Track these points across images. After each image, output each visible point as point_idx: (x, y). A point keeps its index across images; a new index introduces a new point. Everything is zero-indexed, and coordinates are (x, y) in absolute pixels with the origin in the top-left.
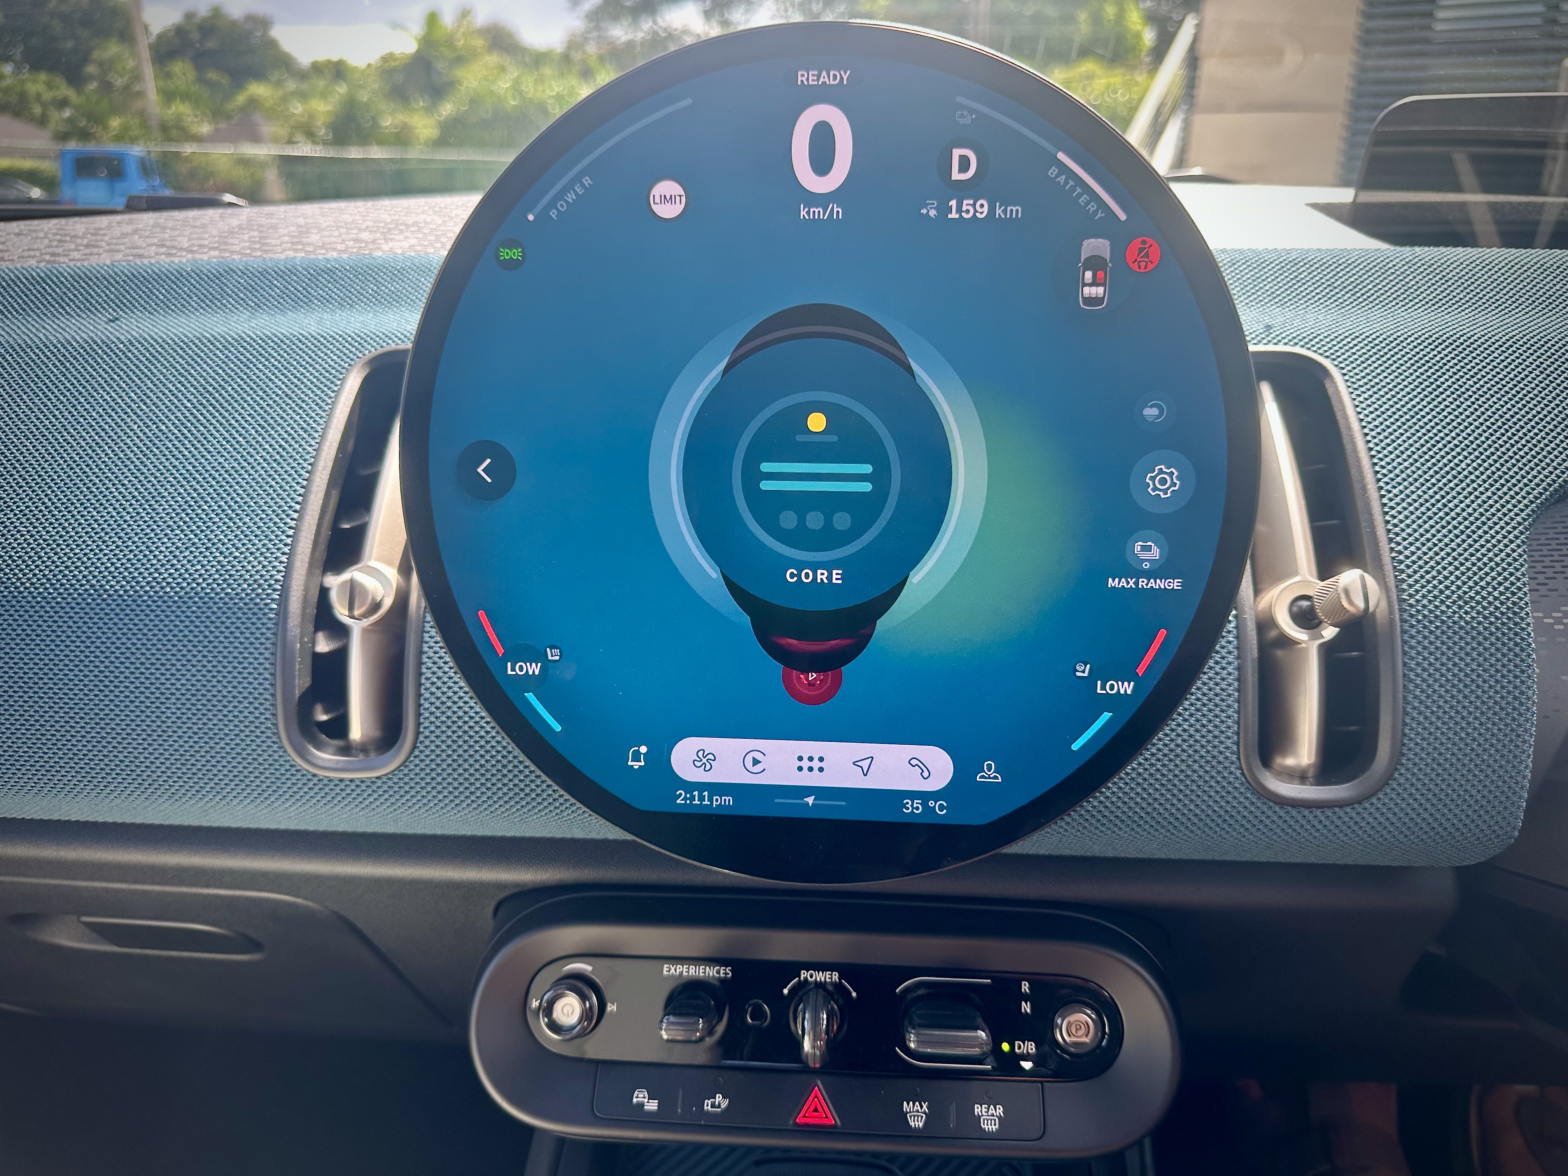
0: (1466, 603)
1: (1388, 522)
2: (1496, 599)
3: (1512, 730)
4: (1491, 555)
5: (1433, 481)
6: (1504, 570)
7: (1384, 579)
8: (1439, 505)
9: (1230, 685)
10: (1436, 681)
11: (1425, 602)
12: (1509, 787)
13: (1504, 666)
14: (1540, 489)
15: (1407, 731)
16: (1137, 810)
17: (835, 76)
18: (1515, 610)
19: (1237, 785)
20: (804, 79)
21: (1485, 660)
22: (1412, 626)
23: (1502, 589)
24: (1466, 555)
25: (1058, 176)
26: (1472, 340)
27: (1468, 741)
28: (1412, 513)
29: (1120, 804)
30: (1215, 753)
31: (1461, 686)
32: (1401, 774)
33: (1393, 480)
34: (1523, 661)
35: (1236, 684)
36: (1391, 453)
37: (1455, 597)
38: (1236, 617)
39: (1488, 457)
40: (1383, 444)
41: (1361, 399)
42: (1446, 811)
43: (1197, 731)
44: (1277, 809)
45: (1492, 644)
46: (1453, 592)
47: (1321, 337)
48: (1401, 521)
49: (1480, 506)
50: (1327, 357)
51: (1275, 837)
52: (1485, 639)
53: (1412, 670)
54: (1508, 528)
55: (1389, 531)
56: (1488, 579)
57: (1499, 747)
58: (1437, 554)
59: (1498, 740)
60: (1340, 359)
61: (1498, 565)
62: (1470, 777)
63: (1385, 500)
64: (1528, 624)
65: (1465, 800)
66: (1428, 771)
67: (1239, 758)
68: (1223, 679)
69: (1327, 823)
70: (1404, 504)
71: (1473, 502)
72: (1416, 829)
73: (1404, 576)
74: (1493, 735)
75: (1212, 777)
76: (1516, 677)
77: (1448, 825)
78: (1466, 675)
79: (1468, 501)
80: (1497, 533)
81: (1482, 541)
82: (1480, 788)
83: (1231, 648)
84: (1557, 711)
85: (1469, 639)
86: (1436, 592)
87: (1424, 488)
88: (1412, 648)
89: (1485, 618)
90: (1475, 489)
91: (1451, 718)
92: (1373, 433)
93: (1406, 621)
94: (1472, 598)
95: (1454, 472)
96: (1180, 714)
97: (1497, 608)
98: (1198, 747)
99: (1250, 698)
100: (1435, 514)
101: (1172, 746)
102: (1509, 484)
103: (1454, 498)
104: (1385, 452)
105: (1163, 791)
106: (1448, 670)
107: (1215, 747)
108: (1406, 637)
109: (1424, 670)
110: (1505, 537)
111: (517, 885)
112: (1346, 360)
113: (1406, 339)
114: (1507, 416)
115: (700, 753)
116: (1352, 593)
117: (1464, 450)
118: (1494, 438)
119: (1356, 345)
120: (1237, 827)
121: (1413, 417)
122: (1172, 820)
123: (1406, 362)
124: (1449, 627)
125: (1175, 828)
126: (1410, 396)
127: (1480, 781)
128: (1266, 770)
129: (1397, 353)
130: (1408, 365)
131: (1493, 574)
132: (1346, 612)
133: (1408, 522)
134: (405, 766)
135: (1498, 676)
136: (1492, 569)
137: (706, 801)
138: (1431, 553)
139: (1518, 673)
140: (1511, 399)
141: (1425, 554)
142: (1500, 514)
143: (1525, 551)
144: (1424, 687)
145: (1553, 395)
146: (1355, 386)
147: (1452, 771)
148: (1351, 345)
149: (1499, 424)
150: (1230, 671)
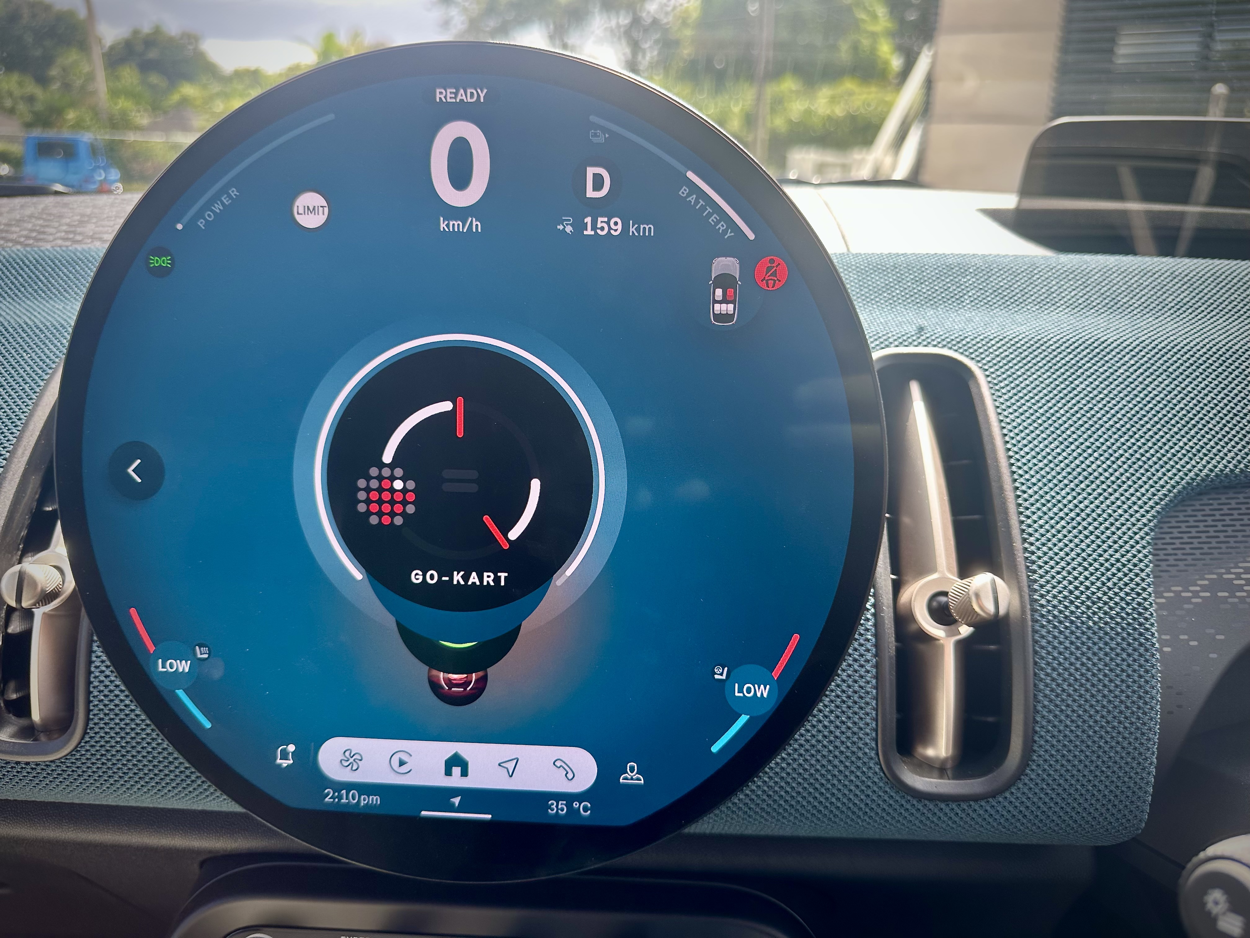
0: (1094, 603)
1: (1022, 522)
2: (1122, 599)
3: (1137, 728)
4: (1117, 555)
5: (1066, 482)
6: (1130, 570)
7: (1017, 579)
8: (1071, 506)
9: (868, 682)
10: (1064, 680)
11: (1055, 602)
12: (1136, 783)
13: (1129, 665)
14: (1164, 491)
15: (1038, 729)
16: (782, 802)
17: (472, 94)
18: (1141, 609)
19: (876, 780)
20: (442, 97)
21: (1112, 659)
22: (1043, 626)
23: (1127, 589)
24: (1095, 556)
25: (689, 195)
26: (1104, 345)
27: (1096, 739)
28: (1045, 513)
29: (765, 797)
30: (855, 749)
31: (1088, 686)
32: (1033, 770)
33: (1028, 480)
34: (1147, 661)
35: (874, 681)
36: (1028, 453)
37: (1083, 597)
38: (874, 615)
39: (1118, 459)
40: (1020, 445)
41: (1001, 400)
42: (1075, 805)
43: (837, 727)
44: (915, 802)
45: (1118, 644)
46: (1082, 593)
47: (968, 340)
48: (1035, 522)
49: (1108, 506)
50: (973, 359)
51: (913, 827)
52: (1112, 639)
53: (1042, 669)
54: (1135, 529)
55: (1023, 531)
56: (1115, 580)
57: (1125, 744)
58: (1067, 554)
59: (1124, 738)
60: (984, 362)
61: (1124, 565)
62: (1098, 773)
63: (1020, 501)
64: (1152, 625)
65: (1094, 795)
66: (1058, 767)
67: (877, 754)
68: (861, 677)
69: (963, 815)
70: (1038, 505)
71: (1102, 503)
72: (1048, 822)
73: (1036, 576)
74: (1119, 733)
75: (852, 772)
76: (1140, 676)
77: (1078, 818)
78: (1094, 675)
79: (1097, 502)
80: (1124, 533)
81: (1110, 542)
82: (1107, 783)
83: (869, 645)
84: (1179, 706)
85: (1096, 639)
86: (1066, 593)
87: (1057, 489)
89: (1112, 618)
90: (1105, 490)
91: (1079, 716)
92: (1012, 434)
93: (1037, 621)
94: (1100, 599)
95: (1085, 473)
96: (820, 711)
97: (1123, 609)
98: (838, 743)
99: (888, 695)
100: (1067, 514)
101: (814, 742)
102: (1136, 486)
103: (1085, 498)
104: (1022, 453)
105: (806, 785)
106: (1077, 669)
107: (854, 743)
108: (1037, 637)
109: (1054, 669)
110: (1131, 538)
111: (210, 852)
112: (989, 362)
113: (1046, 342)
114: (1135, 419)
115: (347, 754)
116: (982, 595)
117: (1095, 451)
118: (1122, 440)
119: (1000, 348)
120: (877, 819)
121: (1049, 418)
122: (815, 812)
123: (1045, 365)
124: (1077, 628)
125: (819, 819)
126: (1047, 398)
127: (1107, 777)
128: (904, 762)
129: (1037, 356)
130: (1046, 368)
131: (1120, 575)
132: (978, 615)
133: (1041, 522)
134: (77, 751)
135: (1124, 676)
136: (1119, 570)
137: (354, 799)
138: (1062, 554)
139: (1142, 673)
140: (1139, 402)
141: (1056, 554)
142: (1126, 516)
143: (1149, 552)
144: (1054, 686)
145: (1178, 398)
146: (997, 387)
147: (1081, 767)
148: (995, 348)
149: (1128, 426)
150: (869, 668)
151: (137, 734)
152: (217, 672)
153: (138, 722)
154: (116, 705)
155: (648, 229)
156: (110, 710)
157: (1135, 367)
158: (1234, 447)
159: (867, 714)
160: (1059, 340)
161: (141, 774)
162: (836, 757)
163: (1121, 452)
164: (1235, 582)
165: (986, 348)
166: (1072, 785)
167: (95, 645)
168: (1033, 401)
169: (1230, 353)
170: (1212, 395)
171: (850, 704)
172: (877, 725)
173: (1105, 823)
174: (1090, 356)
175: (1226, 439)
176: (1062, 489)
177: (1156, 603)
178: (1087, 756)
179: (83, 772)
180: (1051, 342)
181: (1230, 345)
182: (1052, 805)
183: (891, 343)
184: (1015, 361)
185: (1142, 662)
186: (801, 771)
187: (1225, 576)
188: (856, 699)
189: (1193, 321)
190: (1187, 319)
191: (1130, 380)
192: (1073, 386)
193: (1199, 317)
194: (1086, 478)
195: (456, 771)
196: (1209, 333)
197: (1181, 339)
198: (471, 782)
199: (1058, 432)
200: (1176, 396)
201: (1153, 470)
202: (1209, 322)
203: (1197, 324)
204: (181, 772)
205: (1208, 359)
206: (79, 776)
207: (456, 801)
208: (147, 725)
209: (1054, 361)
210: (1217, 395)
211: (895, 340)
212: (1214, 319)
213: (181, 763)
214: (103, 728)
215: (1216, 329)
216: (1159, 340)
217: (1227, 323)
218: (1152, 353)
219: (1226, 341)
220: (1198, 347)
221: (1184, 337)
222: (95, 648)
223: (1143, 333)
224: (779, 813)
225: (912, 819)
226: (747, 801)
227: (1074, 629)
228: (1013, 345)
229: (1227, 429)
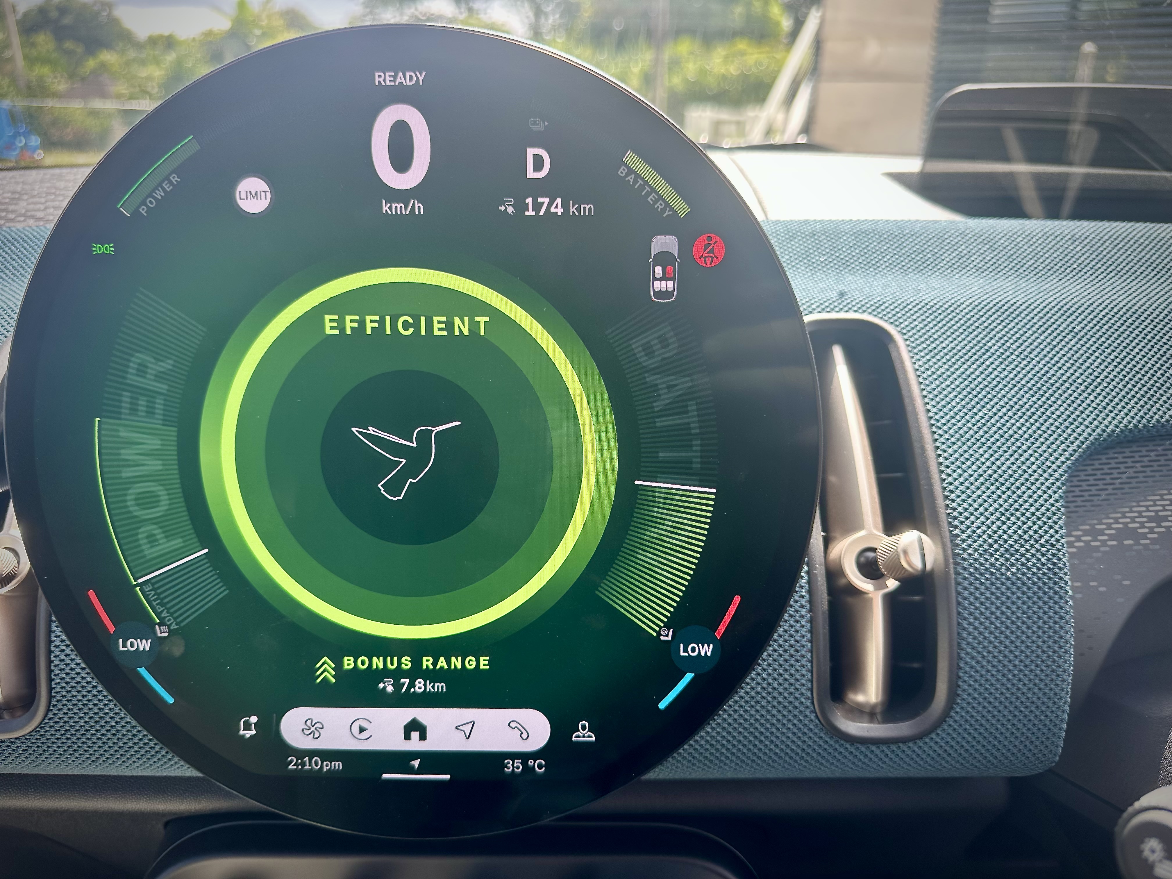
0: (1012, 555)
1: (944, 480)
2: (1038, 550)
3: (1053, 671)
4: (1033, 509)
5: (983, 440)
6: (1045, 523)
7: (941, 534)
8: (988, 463)
9: (803, 636)
10: (986, 628)
11: (976, 556)
12: (1051, 720)
13: (1045, 613)
14: (1074, 447)
15: (961, 674)
16: (724, 751)
17: (411, 77)
18: (1054, 561)
19: (812, 727)
20: (381, 80)
21: (1029, 607)
22: (965, 579)
23: (1042, 541)
24: (1012, 510)
25: (627, 175)
26: (1014, 307)
27: (1015, 682)
28: (965, 471)
29: (708, 746)
30: (792, 699)
32: (957, 712)
33: (948, 440)
34: (1061, 608)
35: (809, 635)
36: (946, 414)
37: (1002, 550)
38: (808, 572)
39: (1030, 417)
40: (939, 406)
41: (920, 363)
42: (996, 743)
43: (775, 679)
44: (848, 746)
45: (1034, 593)
46: (1001, 546)
48: (956, 479)
49: (1023, 463)
50: (892, 323)
51: (846, 769)
52: (1029, 588)
53: (965, 619)
54: (1048, 484)
55: (945, 488)
56: (1031, 532)
57: (1042, 686)
58: (986, 510)
59: (1041, 680)
60: (902, 326)
61: (1039, 519)
62: (1017, 713)
63: (941, 460)
64: (1066, 573)
65: (1013, 733)
66: (980, 709)
67: (813, 703)
68: (797, 631)
69: (893, 756)
70: (958, 463)
71: (1017, 459)
72: (971, 759)
73: (957, 532)
74: (1036, 675)
75: (789, 720)
76: (1055, 623)
77: (998, 754)
78: (1013, 622)
80: (1038, 488)
81: (1025, 497)
82: (1025, 722)
83: (803, 602)
84: (1090, 648)
85: (1014, 589)
86: (986, 546)
87: (975, 447)
88: (965, 599)
89: (1029, 569)
90: (1019, 448)
91: (999, 661)
92: (931, 396)
93: (959, 574)
94: (1017, 551)
95: (1001, 432)
96: (759, 665)
97: (1038, 560)
98: (776, 694)
99: (822, 647)
100: (985, 472)
101: (753, 694)
102: (1048, 443)
103: (1001, 456)
104: (941, 414)
105: (746, 734)
106: (997, 618)
107: (791, 693)
108: (960, 589)
109: (976, 618)
110: (1045, 492)
111: (174, 813)
112: (907, 326)
113: (959, 306)
114: (1045, 378)
115: (309, 723)
116: (910, 552)
117: (1009, 410)
118: (1034, 399)
119: (916, 312)
120: (813, 762)
121: (965, 380)
122: (754, 758)
123: (959, 328)
124: (997, 579)
125: (758, 765)
126: (963, 360)
127: (1025, 716)
128: (837, 708)
129: (951, 320)
130: (961, 331)
131: (1035, 527)
132: (906, 570)
133: (961, 480)
134: (41, 728)
135: (1040, 623)
136: (1034, 523)
137: (317, 766)
138: (981, 510)
139: (1057, 619)
140: (1048, 362)
141: (976, 510)
142: (1040, 471)
143: (1062, 505)
144: (976, 635)
145: (1084, 358)
146: (915, 351)
147: (1001, 708)
148: (912, 312)
149: (1039, 385)
150: (803, 623)
151: (100, 709)
152: (177, 649)
153: (100, 698)
154: (78, 683)
155: (589, 208)
156: (73, 687)
157: (1043, 329)
158: (1136, 403)
159: (803, 666)
160: (971, 303)
161: (106, 747)
162: (774, 707)
163: (1033, 410)
164: (1140, 531)
165: (903, 312)
166: (992, 724)
167: (54, 624)
168: (950, 363)
169: (1130, 313)
170: (1115, 353)
171: (787, 657)
172: (812, 676)
173: (1023, 758)
174: (1001, 319)
175: (1129, 396)
176: (980, 448)
177: (1069, 553)
178: (1007, 698)
179: (49, 747)
180: (964, 306)
181: (1129, 305)
182: (974, 743)
183: (814, 309)
184: (931, 325)
185: (1057, 609)
186: (742, 721)
187: (1130, 525)
188: (792, 652)
189: (1094, 282)
190: (1088, 281)
191: (1039, 341)
192: (986, 348)
193: (1099, 278)
194: (1002, 436)
195: (415, 735)
196: (1109, 294)
197: (1084, 300)
198: (429, 746)
199: (974, 393)
200: (1082, 355)
201: (1063, 427)
202: (1108, 284)
203: (1098, 285)
204: (145, 744)
205: (1110, 319)
206: (44, 751)
207: (416, 763)
208: (110, 701)
209: (968, 324)
210: (1119, 354)
211: (818, 307)
212: (1113, 280)
213: (144, 736)
214: (66, 705)
215: (1116, 290)
216: (1064, 302)
217: (1125, 283)
218: (1058, 315)
219: (1125, 301)
220: (1100, 308)
221: (1087, 298)
222: (54, 628)
223: (1048, 295)
224: (721, 761)
225: (845, 761)
226: (691, 751)
227: (994, 580)
228: (929, 309)
229: (1130, 386)
